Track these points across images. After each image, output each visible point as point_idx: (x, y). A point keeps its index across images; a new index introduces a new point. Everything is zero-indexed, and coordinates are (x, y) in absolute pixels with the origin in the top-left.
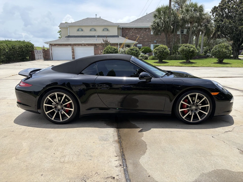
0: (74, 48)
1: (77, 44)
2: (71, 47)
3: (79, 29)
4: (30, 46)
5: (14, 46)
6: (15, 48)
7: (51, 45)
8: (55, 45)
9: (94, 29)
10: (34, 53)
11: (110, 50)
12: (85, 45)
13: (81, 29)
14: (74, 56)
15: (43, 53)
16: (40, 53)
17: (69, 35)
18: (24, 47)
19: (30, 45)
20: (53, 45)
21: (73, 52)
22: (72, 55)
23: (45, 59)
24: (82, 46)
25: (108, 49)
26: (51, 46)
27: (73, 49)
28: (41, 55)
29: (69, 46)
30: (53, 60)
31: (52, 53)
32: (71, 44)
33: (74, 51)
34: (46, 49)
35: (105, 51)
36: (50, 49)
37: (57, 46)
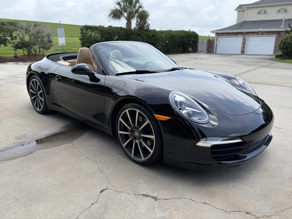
0: (247, 38)
1: (251, 32)
2: (243, 36)
3: (260, 11)
4: (194, 36)
5: (173, 36)
6: (174, 38)
7: (218, 34)
8: (223, 34)
9: (284, 10)
10: (198, 44)
11: (289, 40)
12: (262, 33)
13: (263, 11)
14: (243, 49)
15: (207, 44)
16: (204, 44)
17: (245, 20)
18: (185, 37)
19: (194, 34)
20: (220, 34)
21: (244, 44)
22: (241, 48)
23: (208, 52)
24: (259, 34)
25: (288, 39)
26: (217, 36)
27: (244, 39)
28: (204, 47)
29: (240, 35)
30: (217, 53)
31: (216, 45)
32: (243, 33)
33: (245, 41)
34: (211, 40)
35: (282, 41)
36: (215, 39)
37: (224, 36)
